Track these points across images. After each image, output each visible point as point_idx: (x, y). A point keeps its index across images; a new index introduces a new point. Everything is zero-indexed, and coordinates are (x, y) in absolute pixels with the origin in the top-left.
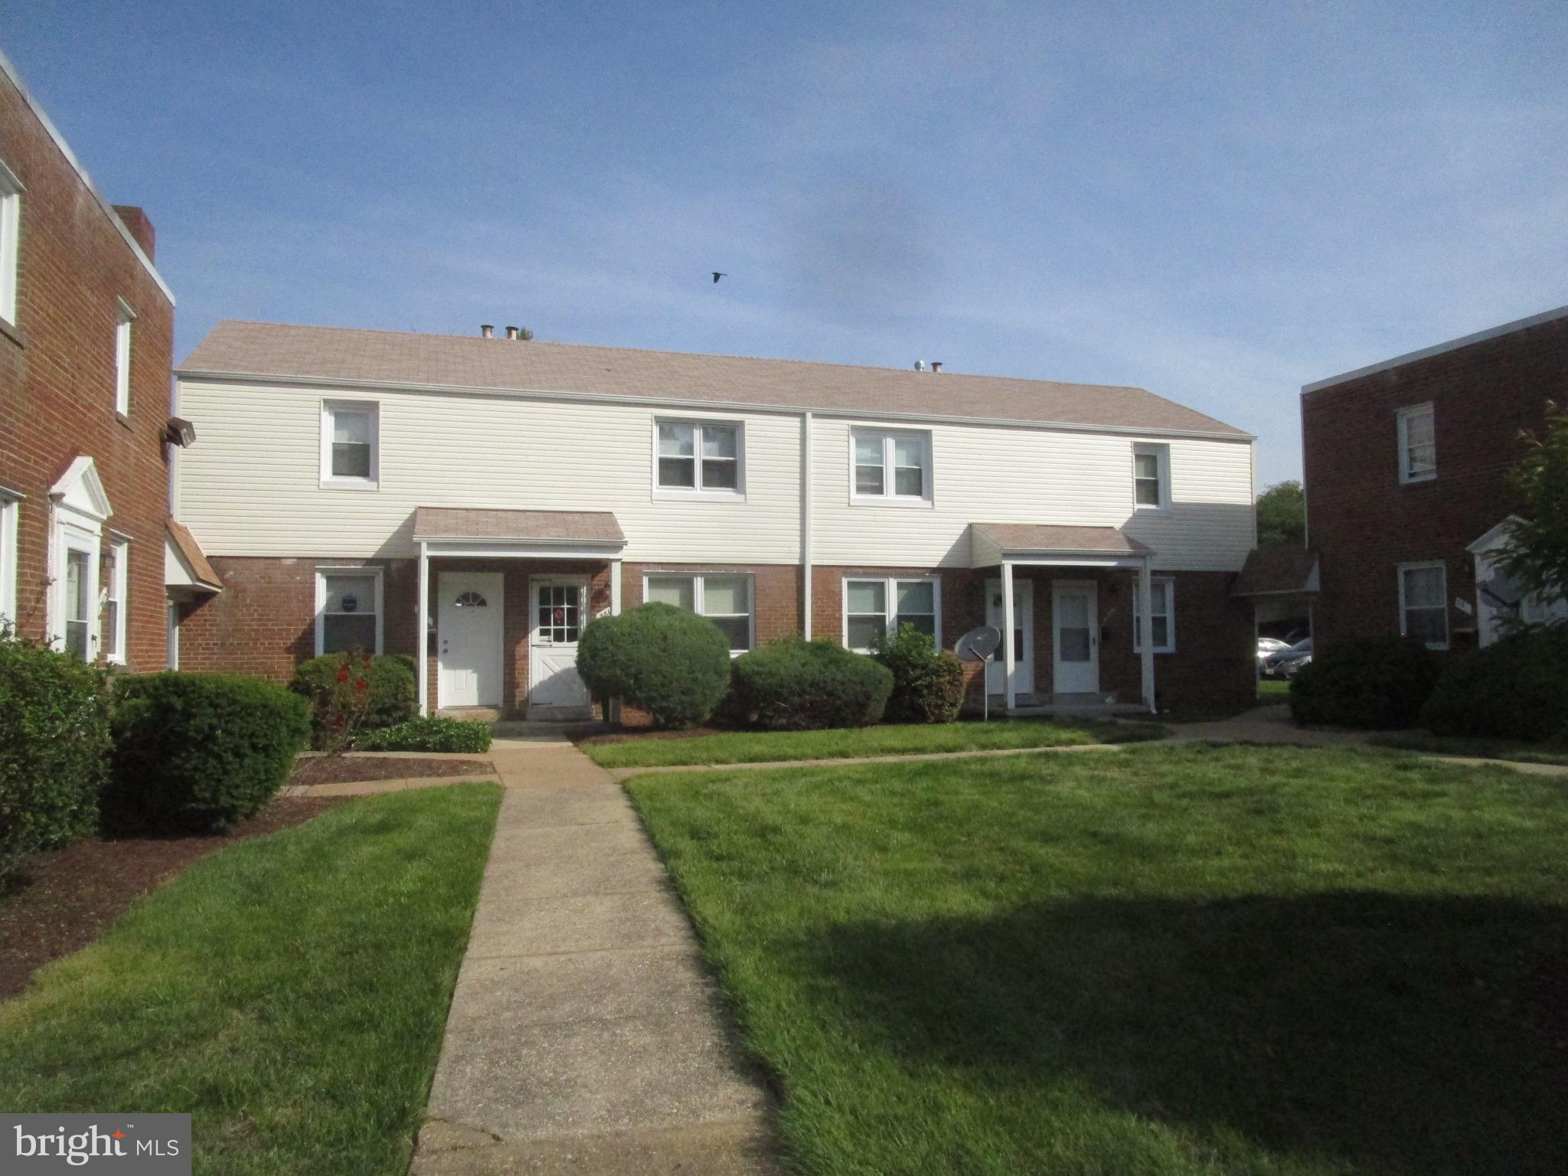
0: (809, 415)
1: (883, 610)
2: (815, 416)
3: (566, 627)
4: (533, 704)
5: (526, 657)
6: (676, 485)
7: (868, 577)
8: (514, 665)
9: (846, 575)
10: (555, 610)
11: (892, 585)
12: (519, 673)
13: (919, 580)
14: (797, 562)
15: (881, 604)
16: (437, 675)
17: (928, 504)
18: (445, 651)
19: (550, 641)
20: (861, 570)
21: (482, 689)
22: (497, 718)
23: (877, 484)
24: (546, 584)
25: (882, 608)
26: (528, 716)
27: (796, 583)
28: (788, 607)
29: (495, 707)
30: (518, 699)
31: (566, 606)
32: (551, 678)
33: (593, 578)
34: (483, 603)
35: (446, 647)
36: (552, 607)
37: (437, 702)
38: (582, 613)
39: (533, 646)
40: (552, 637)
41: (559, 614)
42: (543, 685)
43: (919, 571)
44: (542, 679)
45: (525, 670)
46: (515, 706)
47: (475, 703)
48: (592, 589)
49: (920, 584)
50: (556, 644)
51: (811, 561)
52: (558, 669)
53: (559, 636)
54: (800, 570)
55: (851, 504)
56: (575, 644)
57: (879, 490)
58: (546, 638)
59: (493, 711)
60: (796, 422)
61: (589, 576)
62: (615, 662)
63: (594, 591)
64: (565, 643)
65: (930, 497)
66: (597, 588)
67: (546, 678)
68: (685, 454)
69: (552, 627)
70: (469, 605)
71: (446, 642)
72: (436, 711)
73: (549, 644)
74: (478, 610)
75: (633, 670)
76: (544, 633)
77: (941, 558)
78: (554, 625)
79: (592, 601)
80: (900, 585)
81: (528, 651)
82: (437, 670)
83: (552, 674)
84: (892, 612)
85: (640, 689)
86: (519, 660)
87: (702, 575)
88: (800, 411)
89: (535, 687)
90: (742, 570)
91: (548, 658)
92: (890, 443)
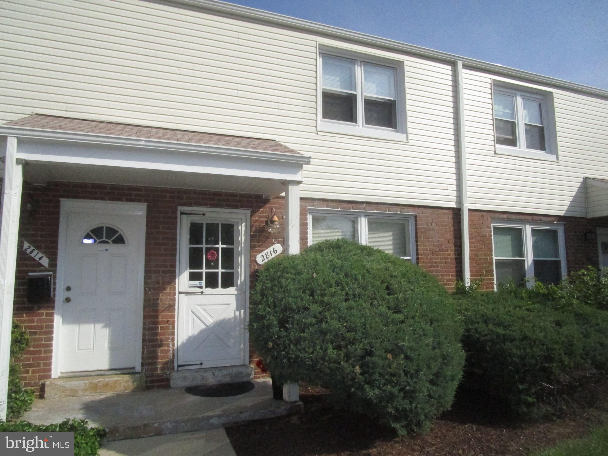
0: (460, 64)
1: (521, 255)
2: (465, 66)
3: (220, 270)
4: (179, 366)
5: (171, 307)
6: (338, 120)
7: (510, 223)
8: (157, 317)
9: (494, 220)
10: (208, 250)
11: (528, 230)
12: (162, 328)
13: (547, 228)
14: (453, 205)
15: (519, 249)
16: (51, 332)
17: (553, 158)
18: (68, 300)
19: (201, 287)
20: (505, 216)
21: (114, 348)
22: (132, 388)
23: (511, 137)
24: (197, 219)
25: (521, 254)
26: (172, 384)
27: (454, 226)
28: (447, 250)
29: (129, 371)
30: (160, 361)
31: (220, 246)
32: (202, 332)
33: (253, 214)
34: (120, 240)
35: (69, 294)
36: (204, 246)
37: (50, 370)
38: (240, 254)
39: (180, 293)
40: (204, 282)
41: (213, 254)
42: (191, 340)
43: (550, 219)
44: (190, 334)
45: (171, 323)
46: (156, 369)
47: (105, 365)
48: (251, 226)
49: (548, 231)
50: (209, 290)
51: (467, 206)
52: (210, 321)
53: (212, 282)
54: (457, 213)
55: (497, 152)
56: (232, 290)
57: (513, 142)
58: (196, 283)
59: (127, 377)
60: (447, 69)
61: (248, 212)
62: (324, 333)
63: (254, 229)
64: (219, 290)
65: (554, 151)
66: (257, 224)
67: (196, 332)
68: (345, 89)
69: (204, 270)
70: (101, 242)
71: (68, 289)
72: (48, 382)
73: (200, 290)
74: (115, 248)
75: (358, 349)
76: (194, 277)
77: (566, 208)
78: (206, 268)
79: (251, 240)
80: (534, 232)
81: (174, 300)
82: (52, 327)
83: (204, 327)
84: (529, 258)
85: (370, 383)
86: (163, 311)
87: (366, 215)
88: (452, 59)
89: (183, 344)
90: (406, 211)
91: (198, 307)
92: (519, 100)
